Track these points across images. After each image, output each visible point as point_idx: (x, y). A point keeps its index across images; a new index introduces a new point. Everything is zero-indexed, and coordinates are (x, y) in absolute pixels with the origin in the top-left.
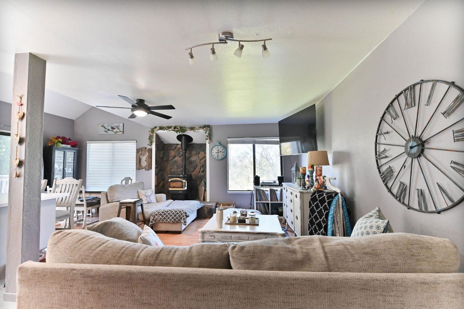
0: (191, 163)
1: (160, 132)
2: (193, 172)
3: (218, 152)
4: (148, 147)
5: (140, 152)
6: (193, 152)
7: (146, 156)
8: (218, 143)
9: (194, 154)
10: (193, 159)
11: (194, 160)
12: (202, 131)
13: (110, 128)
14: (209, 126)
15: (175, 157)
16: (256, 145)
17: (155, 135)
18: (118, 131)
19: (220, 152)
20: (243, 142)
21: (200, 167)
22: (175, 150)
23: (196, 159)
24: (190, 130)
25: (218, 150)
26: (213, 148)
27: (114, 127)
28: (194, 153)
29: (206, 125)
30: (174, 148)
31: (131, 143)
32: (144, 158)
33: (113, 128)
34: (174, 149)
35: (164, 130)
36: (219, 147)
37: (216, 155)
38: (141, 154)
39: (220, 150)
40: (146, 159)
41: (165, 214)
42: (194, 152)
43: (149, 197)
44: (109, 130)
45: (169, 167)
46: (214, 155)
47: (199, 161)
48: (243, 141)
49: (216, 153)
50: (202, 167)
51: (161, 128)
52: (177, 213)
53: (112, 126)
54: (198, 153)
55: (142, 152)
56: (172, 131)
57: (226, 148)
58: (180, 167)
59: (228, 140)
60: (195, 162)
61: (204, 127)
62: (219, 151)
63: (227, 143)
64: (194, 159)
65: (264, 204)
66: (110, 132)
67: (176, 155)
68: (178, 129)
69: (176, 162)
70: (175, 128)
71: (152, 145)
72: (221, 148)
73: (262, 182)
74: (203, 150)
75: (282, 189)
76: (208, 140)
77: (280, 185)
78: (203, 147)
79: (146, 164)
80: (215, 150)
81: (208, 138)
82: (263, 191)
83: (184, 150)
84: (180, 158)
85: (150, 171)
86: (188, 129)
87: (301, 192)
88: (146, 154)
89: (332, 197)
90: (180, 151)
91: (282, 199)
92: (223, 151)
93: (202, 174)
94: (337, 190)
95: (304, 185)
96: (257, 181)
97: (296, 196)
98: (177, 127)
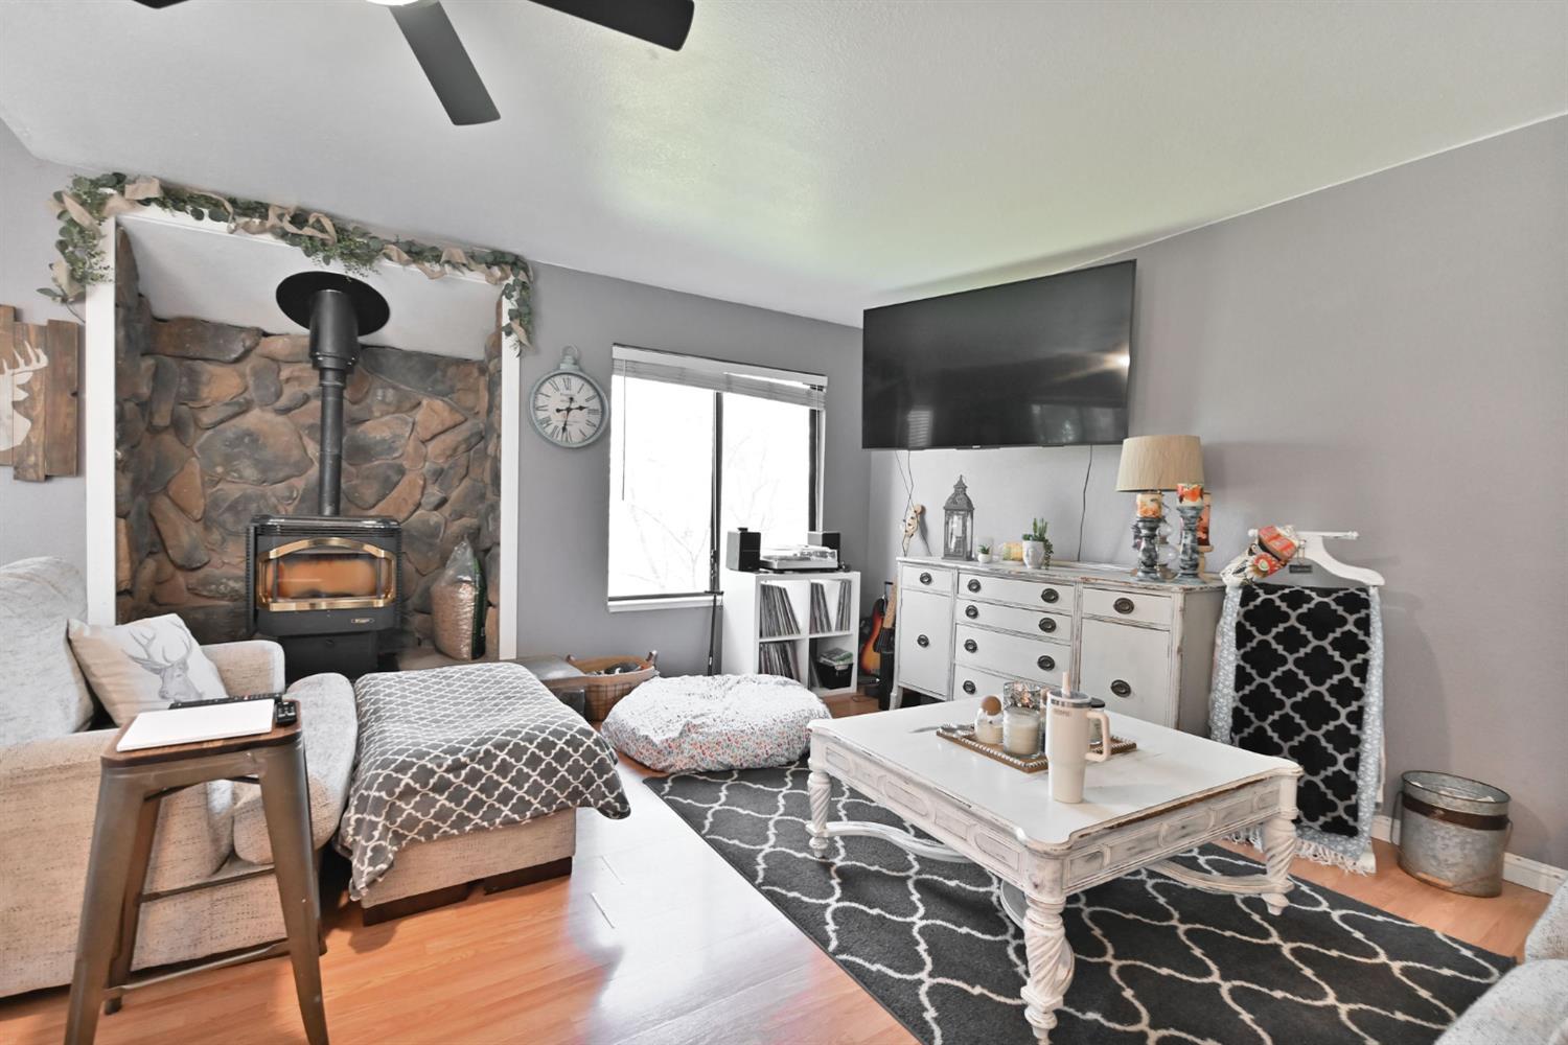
0: (362, 452)
1: (156, 223)
2: (374, 506)
3: (569, 410)
4: (47, 312)
6: (380, 393)
7: (22, 377)
8: (569, 359)
9: (385, 408)
10: (377, 430)
11: (384, 441)
12: (476, 279)
14: (516, 263)
15: (244, 408)
16: (729, 398)
17: (108, 228)
19: (581, 408)
20: (681, 377)
21: (421, 482)
22: (247, 367)
23: (396, 437)
24: (405, 257)
25: (571, 399)
26: (544, 382)
28: (383, 401)
29: (503, 254)
30: (240, 350)
34: (237, 360)
35: (199, 216)
36: (576, 383)
37: (557, 420)
39: (580, 401)
40: (23, 395)
41: (474, 777)
42: (381, 395)
43: (178, 672)
45: (195, 466)
46: (547, 421)
47: (416, 449)
48: (683, 369)
49: (558, 411)
50: (429, 482)
51: (173, 197)
52: (562, 757)
54: (408, 405)
56: (268, 239)
57: (602, 393)
58: (281, 475)
59: (618, 352)
60: (391, 449)
61: (499, 260)
62: (573, 406)
63: (611, 367)
64: (387, 434)
65: (785, 647)
67: (251, 394)
68: (323, 230)
69: (253, 438)
70: (299, 219)
71: (81, 298)
72: (582, 393)
73: (770, 558)
74: (440, 387)
75: (850, 582)
76: (513, 337)
77: (843, 567)
78: (439, 374)
79: (28, 438)
80: (553, 398)
81: (515, 325)
82: (783, 592)
83: (330, 375)
84: (281, 419)
85: (63, 486)
86: (393, 250)
87: (1187, 592)
88: (21, 361)
89: (1366, 604)
90: (284, 374)
91: (843, 623)
92: (595, 404)
93: (435, 518)
94: (1369, 577)
95: (1150, 563)
96: (749, 551)
97: (1124, 606)
98: (318, 221)
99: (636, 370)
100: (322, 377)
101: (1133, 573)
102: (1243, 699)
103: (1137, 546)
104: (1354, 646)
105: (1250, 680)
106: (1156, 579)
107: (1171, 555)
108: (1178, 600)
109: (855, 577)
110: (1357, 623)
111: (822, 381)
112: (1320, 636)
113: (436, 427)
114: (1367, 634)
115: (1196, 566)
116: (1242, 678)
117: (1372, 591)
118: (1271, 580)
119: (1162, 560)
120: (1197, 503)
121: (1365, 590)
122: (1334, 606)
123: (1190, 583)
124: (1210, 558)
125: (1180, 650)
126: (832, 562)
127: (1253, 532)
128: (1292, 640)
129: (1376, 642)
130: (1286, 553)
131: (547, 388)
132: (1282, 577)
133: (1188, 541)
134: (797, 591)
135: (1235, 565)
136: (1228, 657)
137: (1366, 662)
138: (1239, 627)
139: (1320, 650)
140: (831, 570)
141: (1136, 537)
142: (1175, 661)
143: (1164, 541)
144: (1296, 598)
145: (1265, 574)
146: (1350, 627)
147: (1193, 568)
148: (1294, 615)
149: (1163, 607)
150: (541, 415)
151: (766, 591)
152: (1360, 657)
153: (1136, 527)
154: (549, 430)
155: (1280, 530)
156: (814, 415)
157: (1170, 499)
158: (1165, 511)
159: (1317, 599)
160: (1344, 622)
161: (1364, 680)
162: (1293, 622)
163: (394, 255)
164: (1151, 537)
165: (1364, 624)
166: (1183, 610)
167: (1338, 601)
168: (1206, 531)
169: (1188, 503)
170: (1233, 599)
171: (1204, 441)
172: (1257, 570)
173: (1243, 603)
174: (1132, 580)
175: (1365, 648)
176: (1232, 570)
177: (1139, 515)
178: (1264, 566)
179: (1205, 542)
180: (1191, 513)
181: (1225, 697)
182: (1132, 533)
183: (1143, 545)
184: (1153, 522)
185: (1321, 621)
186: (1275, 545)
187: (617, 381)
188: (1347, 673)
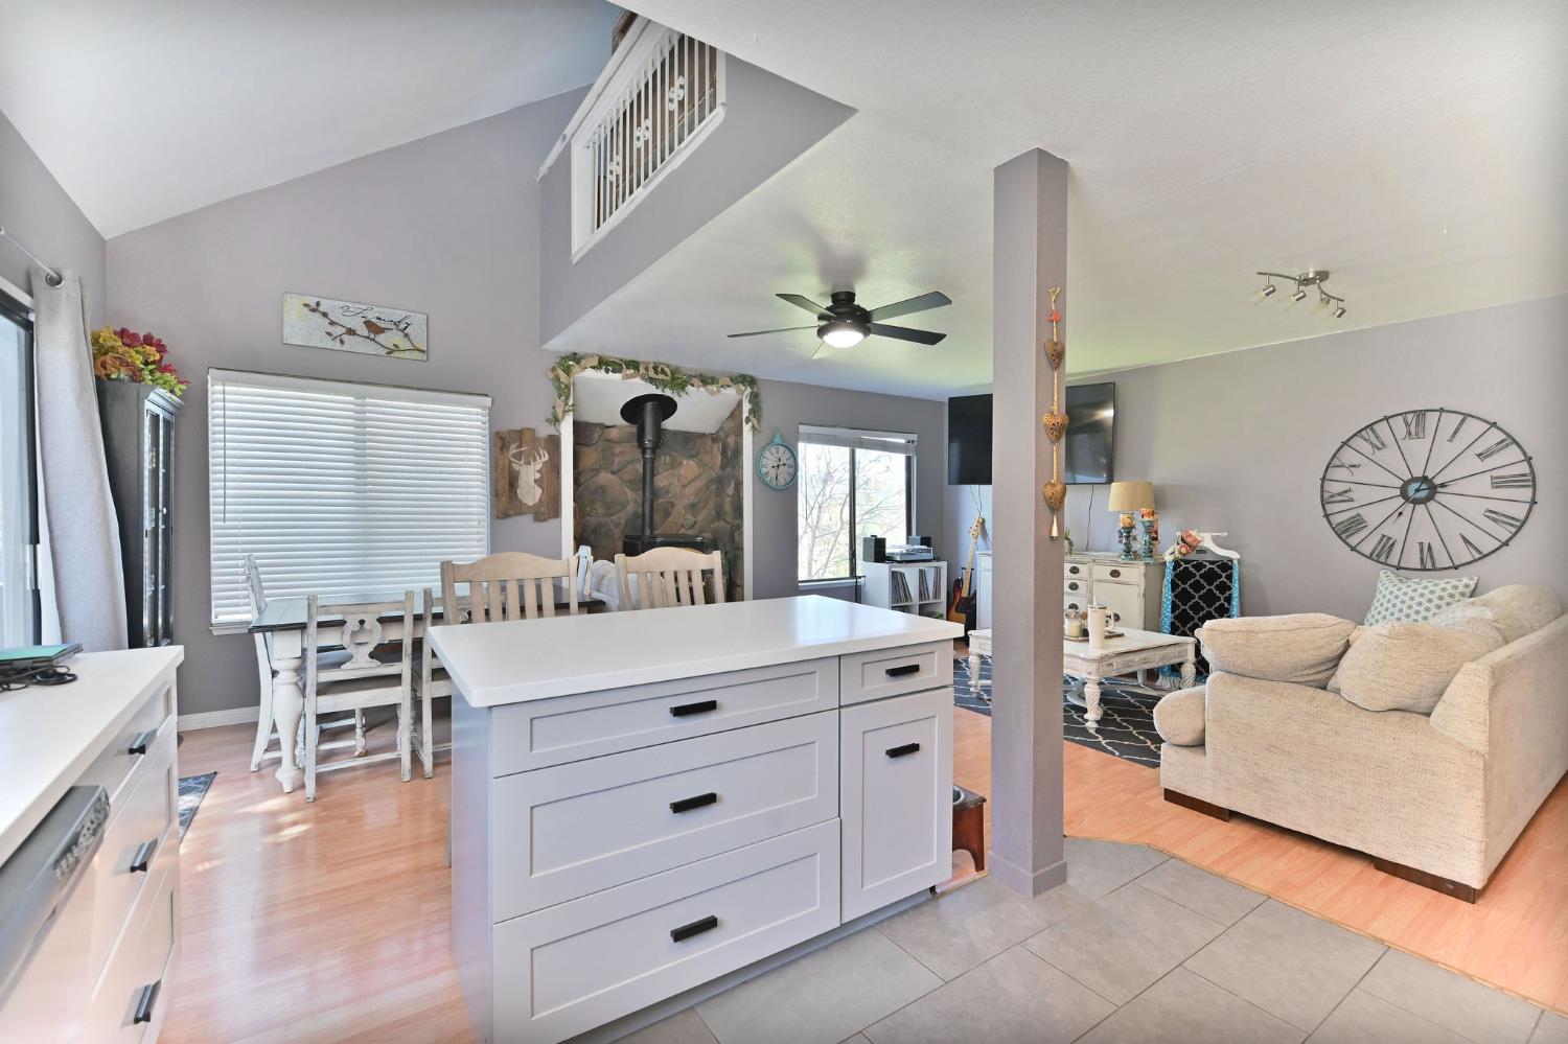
1: (589, 378)
3: (778, 466)
4: (545, 430)
5: (513, 446)
6: (663, 457)
7: (539, 467)
8: (778, 436)
9: (665, 466)
10: (662, 480)
11: (664, 487)
12: (729, 392)
13: (358, 325)
14: (749, 380)
15: (598, 470)
18: (404, 344)
19: (784, 465)
20: (835, 441)
21: (683, 511)
23: (671, 484)
24: (701, 384)
25: (779, 460)
26: (765, 451)
27: (382, 324)
28: (665, 462)
29: (745, 376)
30: (598, 438)
31: (463, 404)
32: (529, 475)
33: (374, 328)
35: (607, 371)
36: (781, 449)
37: (772, 472)
38: (518, 456)
39: (782, 460)
40: (538, 476)
42: (667, 459)
44: (351, 332)
46: (767, 474)
47: (681, 491)
48: (835, 436)
49: (773, 467)
50: (688, 511)
51: (600, 363)
53: (372, 317)
54: (676, 464)
55: (520, 446)
56: (637, 380)
57: (794, 454)
58: (614, 512)
59: (803, 429)
60: (668, 492)
62: (780, 463)
63: (797, 440)
64: (666, 484)
66: (352, 343)
67: (601, 463)
68: (666, 374)
69: (603, 490)
70: (657, 370)
71: (560, 421)
72: (784, 455)
73: (893, 554)
74: (692, 452)
75: (940, 568)
76: (750, 424)
77: (937, 559)
78: (691, 444)
79: (541, 498)
80: (769, 460)
81: (752, 418)
82: (902, 575)
83: (649, 451)
84: (614, 477)
85: (552, 523)
86: (695, 381)
87: (1147, 564)
88: (538, 458)
89: (1231, 568)
90: (617, 450)
91: (937, 595)
92: (791, 462)
93: (690, 532)
94: (1234, 555)
95: (1128, 551)
96: (878, 551)
97: (1115, 574)
98: (662, 369)
99: (811, 439)
100: (644, 453)
101: (1119, 557)
102: (1175, 617)
103: (1120, 542)
104: (1225, 588)
105: (1178, 607)
106: (1131, 559)
107: (1138, 546)
108: (1142, 569)
109: (943, 565)
110: (1226, 577)
111: (914, 437)
112: (1210, 584)
113: (691, 477)
114: (1231, 582)
115: (1151, 551)
116: (1174, 607)
117: (1235, 562)
118: (1188, 558)
119: (1133, 549)
120: (1151, 519)
121: (1231, 561)
122: (1216, 569)
123: (1148, 560)
124: (1158, 547)
125: (1144, 594)
126: (930, 556)
127: (1178, 534)
128: (1197, 587)
129: (1236, 586)
130: (1194, 544)
131: (767, 454)
132: (1194, 556)
133: (1147, 538)
134: (911, 574)
135: (1170, 551)
136: (1168, 596)
137: (1230, 595)
138: (1173, 582)
139: (1210, 590)
140: (930, 561)
141: (1120, 537)
142: (1142, 599)
143: (1135, 538)
144: (1199, 566)
145: (1184, 555)
146: (1223, 579)
147: (1150, 553)
148: (1198, 574)
149: (1135, 573)
150: (764, 470)
151: (894, 575)
152: (1228, 593)
153: (1120, 531)
154: (768, 479)
155: (1191, 532)
156: (909, 460)
157: (1137, 516)
158: (1135, 522)
159: (1209, 566)
160: (1221, 576)
161: (1229, 604)
162: (1198, 578)
163: (695, 384)
164: (1128, 537)
165: (1230, 577)
166: (1145, 574)
167: (1218, 567)
168: (1156, 533)
169: (1146, 519)
170: (1170, 566)
171: (1154, 483)
172: (1181, 553)
173: (1174, 569)
174: (1119, 560)
175: (1230, 588)
176: (1169, 553)
177: (1121, 525)
178: (1184, 550)
179: (1156, 539)
180: (1148, 524)
181: (1167, 616)
182: (1118, 535)
183: (1124, 541)
184: (1129, 529)
185: (1211, 576)
186: (1189, 540)
187: (801, 446)
188: (1222, 601)
